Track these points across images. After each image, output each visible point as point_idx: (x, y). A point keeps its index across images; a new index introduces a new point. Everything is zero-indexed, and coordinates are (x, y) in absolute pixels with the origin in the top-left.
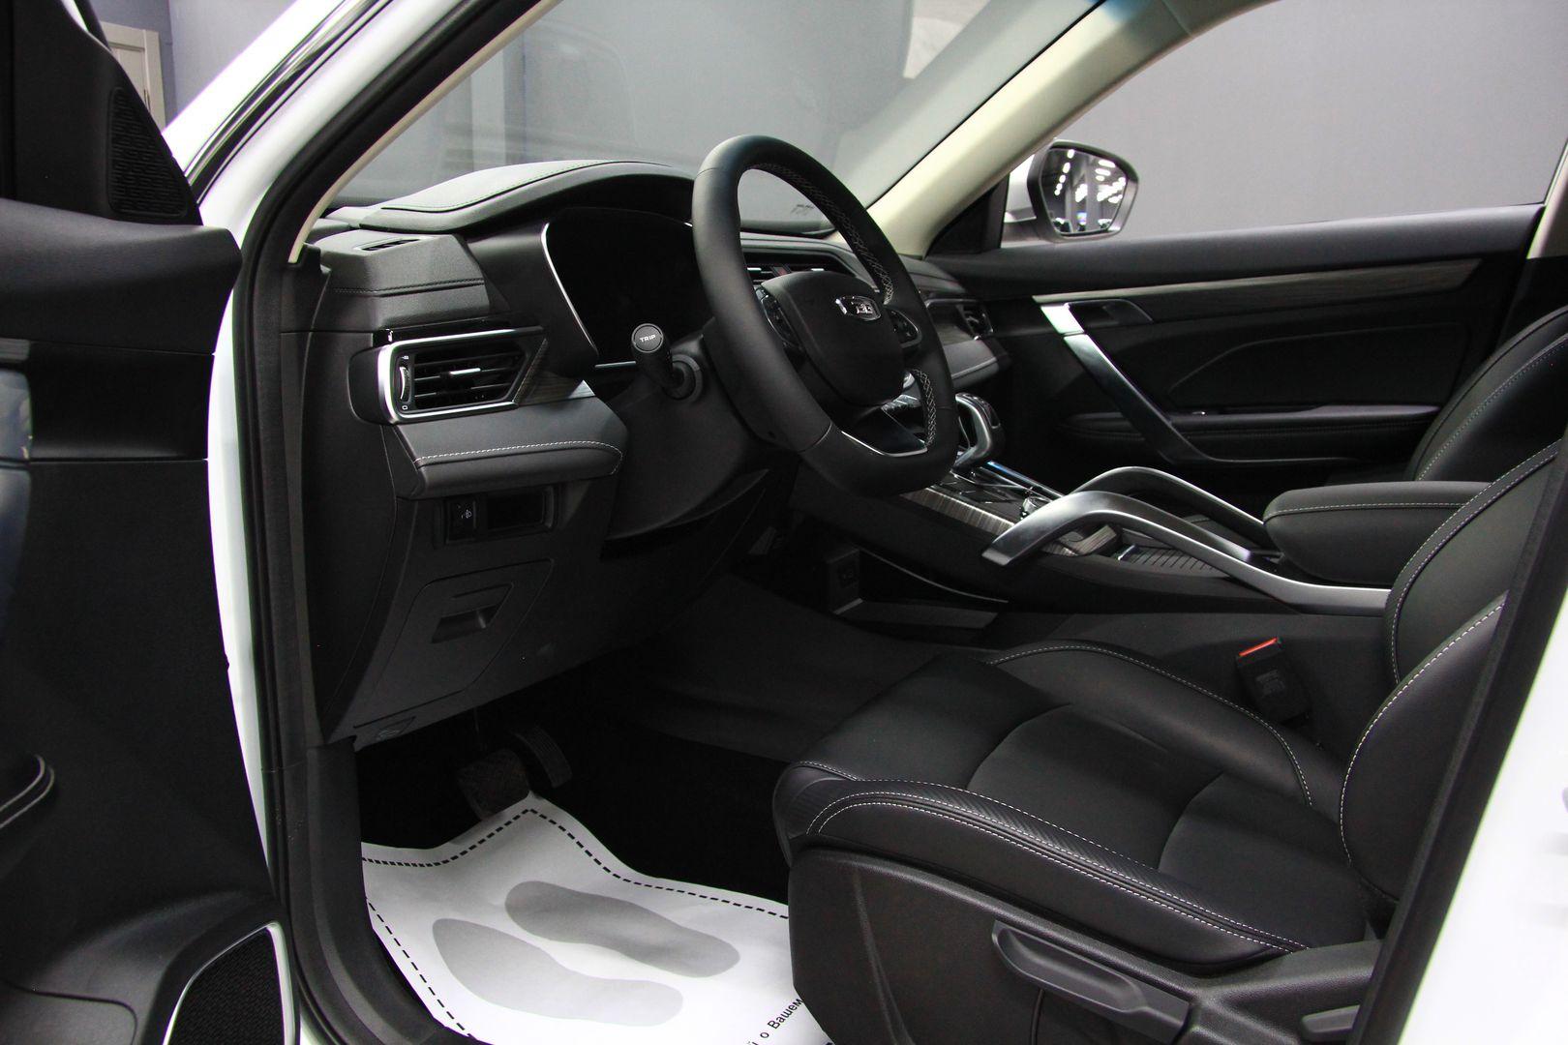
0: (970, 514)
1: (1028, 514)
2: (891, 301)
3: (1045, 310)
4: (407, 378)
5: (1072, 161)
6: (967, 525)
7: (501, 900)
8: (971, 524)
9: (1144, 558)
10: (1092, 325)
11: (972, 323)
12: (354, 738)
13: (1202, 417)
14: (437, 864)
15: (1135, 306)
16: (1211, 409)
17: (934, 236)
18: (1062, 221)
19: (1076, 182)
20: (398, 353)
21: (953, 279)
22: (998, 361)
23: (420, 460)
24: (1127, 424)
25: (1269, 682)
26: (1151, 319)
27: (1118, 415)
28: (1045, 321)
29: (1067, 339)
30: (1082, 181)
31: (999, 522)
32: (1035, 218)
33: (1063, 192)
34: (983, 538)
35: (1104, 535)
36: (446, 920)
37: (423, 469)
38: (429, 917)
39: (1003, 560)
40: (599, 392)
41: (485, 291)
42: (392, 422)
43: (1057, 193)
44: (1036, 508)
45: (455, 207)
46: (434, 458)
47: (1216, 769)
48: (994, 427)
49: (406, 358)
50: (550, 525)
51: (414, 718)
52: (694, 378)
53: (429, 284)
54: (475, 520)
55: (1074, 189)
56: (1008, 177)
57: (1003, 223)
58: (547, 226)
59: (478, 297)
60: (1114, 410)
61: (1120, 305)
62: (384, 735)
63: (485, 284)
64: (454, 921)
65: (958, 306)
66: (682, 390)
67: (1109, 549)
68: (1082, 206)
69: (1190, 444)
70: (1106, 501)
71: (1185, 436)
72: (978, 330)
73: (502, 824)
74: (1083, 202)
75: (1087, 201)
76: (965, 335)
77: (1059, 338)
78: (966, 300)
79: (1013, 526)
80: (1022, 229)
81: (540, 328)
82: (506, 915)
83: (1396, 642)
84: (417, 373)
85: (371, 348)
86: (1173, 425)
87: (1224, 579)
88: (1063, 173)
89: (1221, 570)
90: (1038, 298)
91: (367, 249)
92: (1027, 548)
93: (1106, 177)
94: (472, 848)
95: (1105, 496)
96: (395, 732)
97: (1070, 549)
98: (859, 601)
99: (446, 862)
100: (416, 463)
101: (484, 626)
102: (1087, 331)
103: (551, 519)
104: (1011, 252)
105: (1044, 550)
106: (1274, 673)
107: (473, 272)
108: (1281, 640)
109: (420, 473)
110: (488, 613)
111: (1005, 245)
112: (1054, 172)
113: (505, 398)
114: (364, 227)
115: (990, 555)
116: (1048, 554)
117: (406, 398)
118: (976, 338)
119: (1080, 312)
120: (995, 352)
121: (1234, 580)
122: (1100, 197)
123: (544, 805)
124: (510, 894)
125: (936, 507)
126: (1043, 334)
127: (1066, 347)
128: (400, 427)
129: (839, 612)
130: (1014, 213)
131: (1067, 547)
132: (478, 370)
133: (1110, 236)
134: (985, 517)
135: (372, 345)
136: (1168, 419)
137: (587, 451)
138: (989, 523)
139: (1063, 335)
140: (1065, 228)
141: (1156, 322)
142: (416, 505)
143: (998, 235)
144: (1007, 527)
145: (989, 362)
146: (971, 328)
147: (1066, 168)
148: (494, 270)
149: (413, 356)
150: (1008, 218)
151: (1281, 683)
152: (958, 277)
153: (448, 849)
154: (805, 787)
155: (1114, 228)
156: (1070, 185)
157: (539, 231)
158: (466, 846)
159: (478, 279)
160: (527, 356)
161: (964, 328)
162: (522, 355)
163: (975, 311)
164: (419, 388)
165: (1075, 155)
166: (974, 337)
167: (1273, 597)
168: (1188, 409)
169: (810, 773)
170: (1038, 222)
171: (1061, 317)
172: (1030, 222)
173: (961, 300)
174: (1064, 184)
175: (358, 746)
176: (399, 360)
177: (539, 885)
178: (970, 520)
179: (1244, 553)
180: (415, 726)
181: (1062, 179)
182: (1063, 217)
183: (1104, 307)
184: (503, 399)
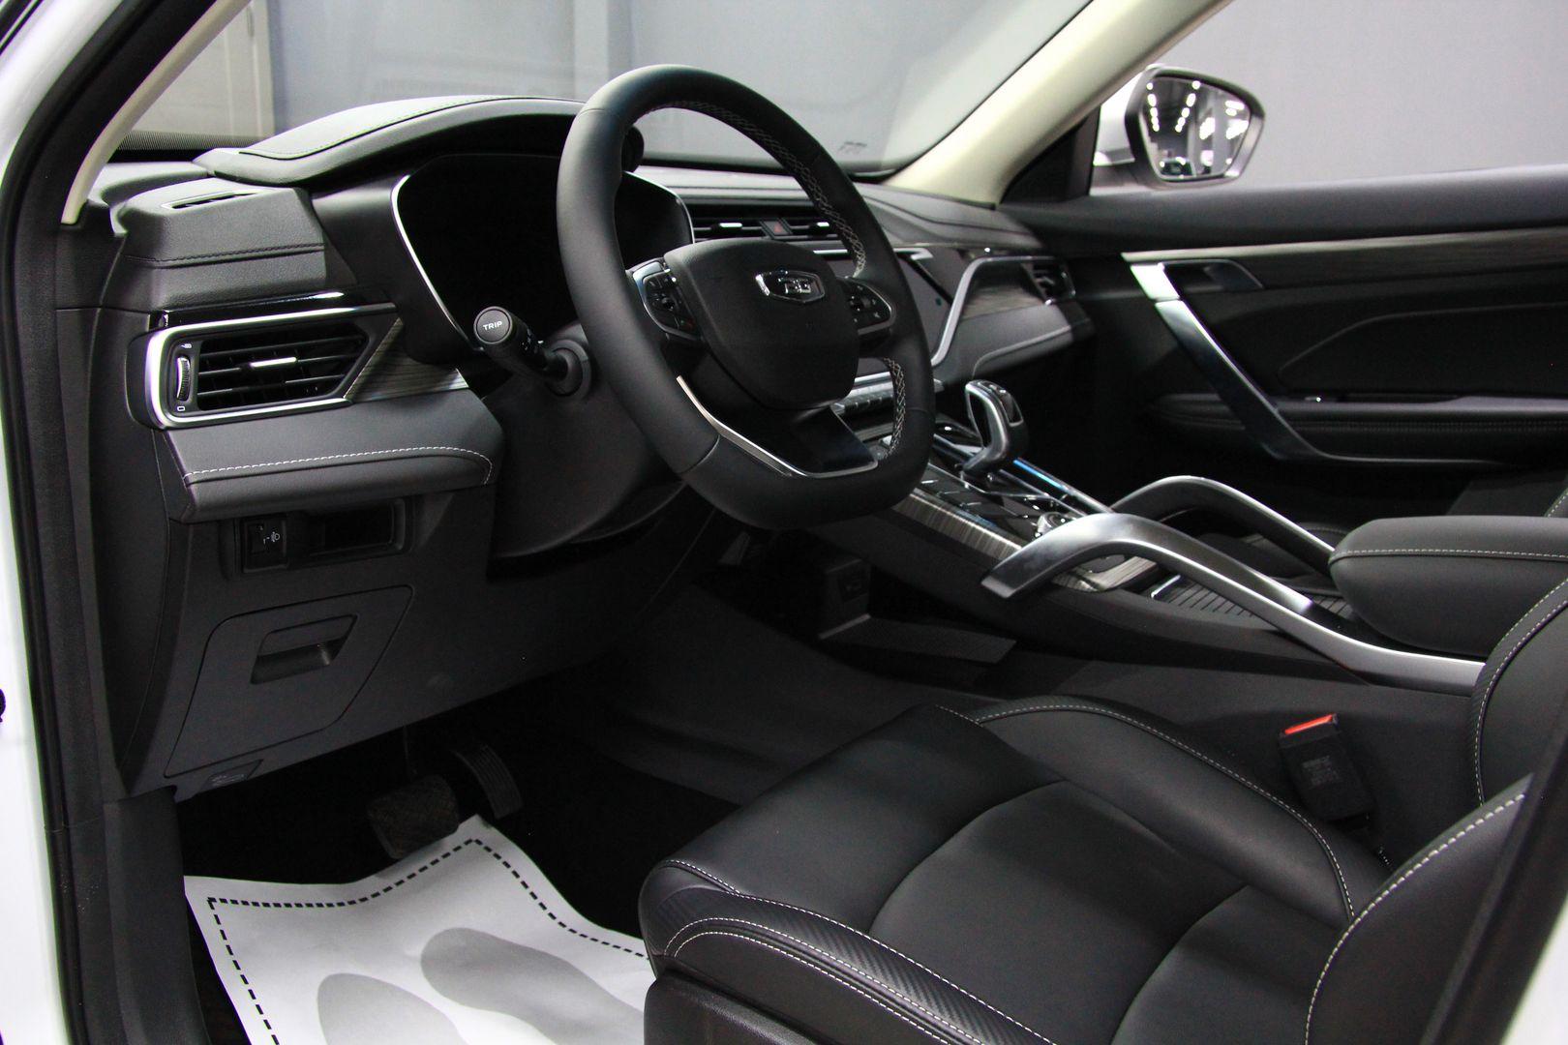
0: (970, 530)
1: (1041, 534)
2: (861, 274)
3: (1135, 270)
4: (186, 372)
5: (1198, 93)
6: (964, 547)
7: (417, 950)
8: (969, 544)
9: (1188, 593)
10: (1191, 289)
11: (1043, 284)
12: (173, 789)
13: (1317, 403)
14: (352, 903)
15: (1244, 269)
16: (1327, 395)
17: (1011, 177)
18: (1182, 161)
19: (1201, 115)
20: (174, 342)
21: (1026, 231)
22: (1074, 330)
23: (191, 475)
24: (1224, 408)
25: (1318, 770)
26: (1260, 285)
27: (1215, 397)
28: (1134, 284)
29: (1158, 305)
30: (1209, 114)
31: (1002, 545)
32: (1132, 160)
33: (1186, 128)
34: (982, 562)
35: (1134, 567)
36: (342, 975)
37: (193, 488)
38: (318, 973)
39: (1005, 592)
40: (475, 385)
41: (323, 258)
42: (162, 428)
43: (1179, 128)
44: (1052, 529)
45: (305, 154)
46: (213, 472)
47: (1240, 877)
48: (1013, 425)
49: (188, 346)
50: (400, 547)
51: (261, 761)
52: (581, 370)
53: (240, 252)
54: (285, 543)
55: (1198, 123)
56: (1098, 110)
57: (1092, 166)
58: (406, 179)
59: (315, 266)
60: (1208, 391)
61: (1225, 267)
62: (218, 782)
63: (325, 250)
64: (352, 976)
65: (1025, 266)
66: (566, 385)
67: (1139, 585)
68: (1208, 144)
69: (1297, 436)
70: (1130, 528)
71: (1293, 426)
72: (1056, 293)
73: (438, 856)
74: (1209, 139)
75: (1214, 140)
76: (1033, 300)
77: (1148, 304)
78: (1037, 258)
79: (1019, 549)
80: (1117, 172)
81: (391, 305)
82: (420, 969)
83: (1481, 738)
84: (202, 365)
85: (146, 333)
86: (1281, 413)
87: (1274, 633)
88: (1187, 106)
89: (1271, 623)
90: (1127, 256)
91: (176, 207)
92: (1032, 580)
93: (1238, 111)
94: (399, 884)
95: (1130, 521)
96: (240, 777)
97: (1088, 582)
98: (867, 617)
99: (364, 900)
100: (186, 479)
101: (328, 663)
102: (1184, 297)
103: (403, 537)
104: (1101, 201)
105: (1056, 581)
106: (1326, 761)
107: (314, 236)
108: (1339, 717)
109: (190, 492)
110: (334, 647)
111: (1095, 192)
112: (1176, 104)
113: (334, 392)
114: (219, 175)
115: (992, 585)
116: (1058, 587)
117: (184, 397)
118: (1049, 302)
119: (1178, 274)
120: (1070, 319)
121: (1284, 634)
122: (1231, 134)
123: (492, 835)
124: (431, 941)
125: (928, 522)
126: (1132, 299)
127: (1157, 314)
128: (171, 434)
129: (824, 636)
130: (1110, 154)
131: (1084, 579)
132: (293, 360)
133: (1225, 182)
134: (986, 537)
135: (147, 329)
136: (1274, 404)
137: (443, 459)
138: (989, 547)
139: (1154, 301)
140: (1186, 170)
141: (1267, 288)
142: (191, 529)
143: (1085, 179)
144: (1013, 550)
145: (1058, 332)
146: (1042, 290)
147: (1191, 100)
148: (340, 233)
149: (199, 343)
150: (1100, 160)
151: (1334, 772)
152: (1035, 229)
153: (371, 883)
154: (670, 895)
155: (1232, 173)
156: (1194, 119)
157: (392, 186)
158: (391, 881)
159: (317, 244)
160: (371, 340)
161: (1031, 290)
162: (365, 340)
163: (1052, 270)
164: (203, 383)
165: (1201, 88)
166: (1044, 301)
167: (1334, 661)
168: (1299, 394)
169: (679, 875)
170: (1135, 166)
171: (1152, 279)
172: (1127, 166)
173: (1029, 258)
174: (1188, 120)
175: (182, 795)
176: (177, 349)
177: (466, 933)
178: (968, 540)
179: (1303, 602)
180: (262, 770)
181: (1186, 113)
182: (1184, 155)
183: (1207, 269)
184: (329, 395)
